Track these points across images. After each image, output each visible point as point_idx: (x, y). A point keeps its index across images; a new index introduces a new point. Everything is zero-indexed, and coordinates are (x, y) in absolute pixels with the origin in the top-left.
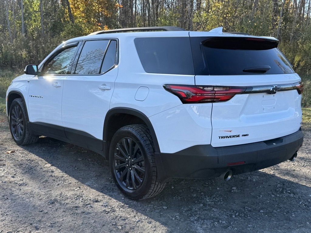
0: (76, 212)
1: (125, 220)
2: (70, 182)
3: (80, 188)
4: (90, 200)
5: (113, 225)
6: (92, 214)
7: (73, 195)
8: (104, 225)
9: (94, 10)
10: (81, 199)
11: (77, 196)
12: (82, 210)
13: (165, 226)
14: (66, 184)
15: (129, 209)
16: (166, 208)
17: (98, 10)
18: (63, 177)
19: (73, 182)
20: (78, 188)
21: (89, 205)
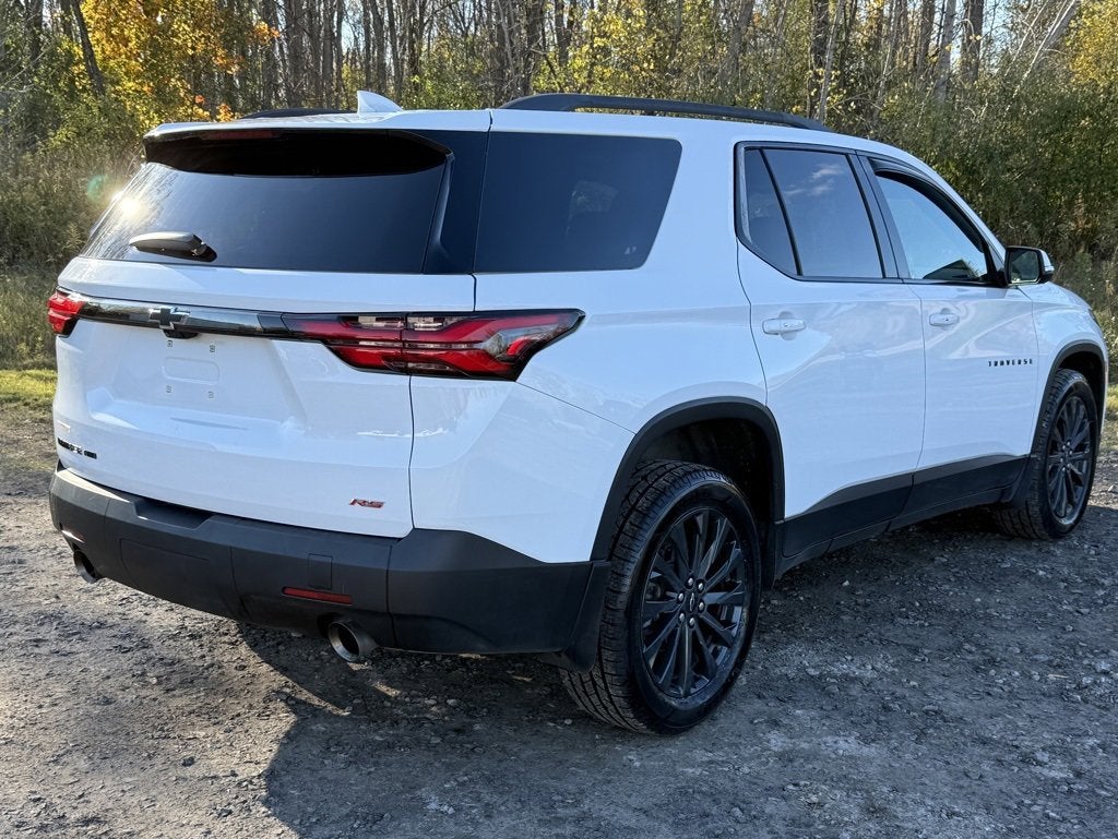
0: (37, 650)
1: (173, 664)
2: (31, 585)
3: (57, 597)
4: (83, 624)
5: (134, 676)
6: (81, 655)
7: (33, 614)
8: (108, 677)
9: (178, 48)
10: (55, 624)
11: (45, 618)
12: (54, 647)
13: (281, 673)
14: (17, 589)
15: (191, 643)
16: (300, 635)
17: (193, 48)
18: (11, 573)
19: (39, 584)
20: (53, 600)
21: (77, 637)
